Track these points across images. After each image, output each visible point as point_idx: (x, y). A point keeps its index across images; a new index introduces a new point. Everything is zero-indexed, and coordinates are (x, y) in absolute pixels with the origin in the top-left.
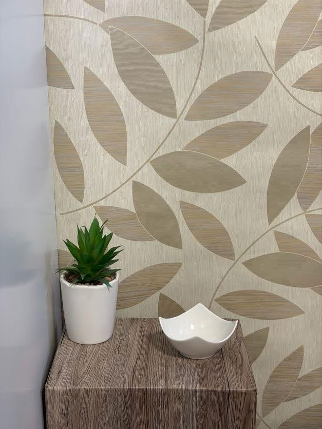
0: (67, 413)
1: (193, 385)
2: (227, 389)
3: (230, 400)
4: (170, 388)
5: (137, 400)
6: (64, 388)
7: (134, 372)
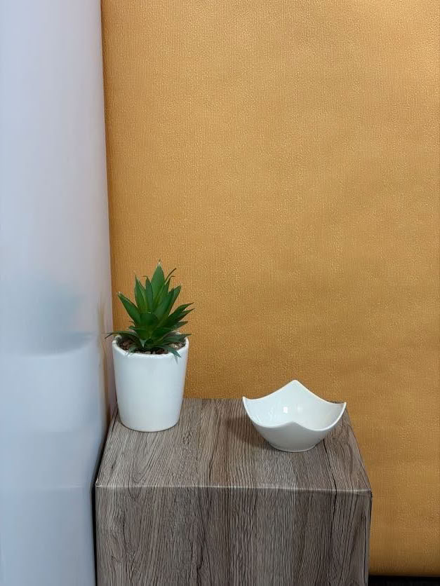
0: (124, 520)
1: (289, 484)
2: (334, 490)
3: (337, 504)
4: (259, 487)
5: (216, 502)
6: (120, 486)
7: (210, 467)
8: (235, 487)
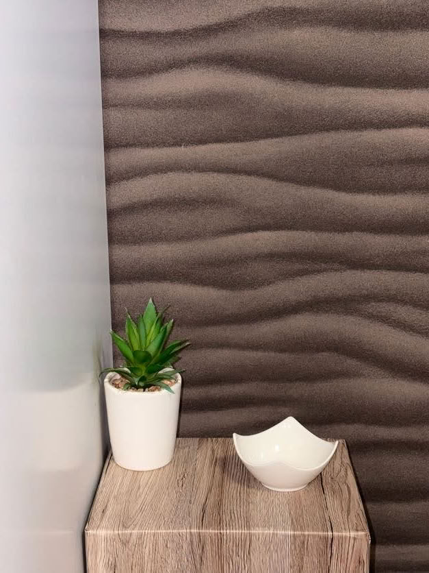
0: (115, 566)
1: (284, 529)
2: (330, 533)
3: (334, 548)
4: (253, 532)
5: (208, 547)
6: (110, 532)
7: (204, 511)
8: (228, 532)
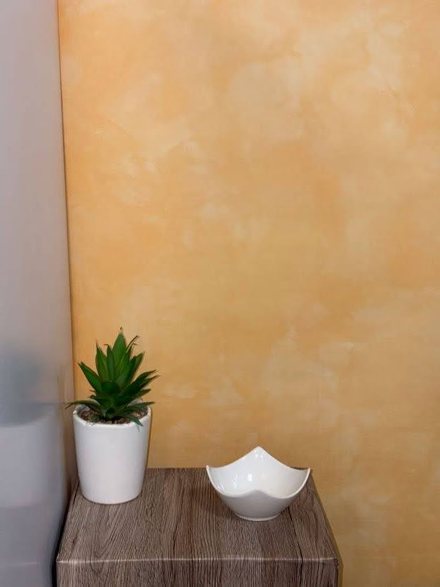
1: (255, 555)
2: (300, 559)
3: (304, 574)
4: (224, 559)
6: (82, 562)
7: (175, 540)
8: (200, 559)
